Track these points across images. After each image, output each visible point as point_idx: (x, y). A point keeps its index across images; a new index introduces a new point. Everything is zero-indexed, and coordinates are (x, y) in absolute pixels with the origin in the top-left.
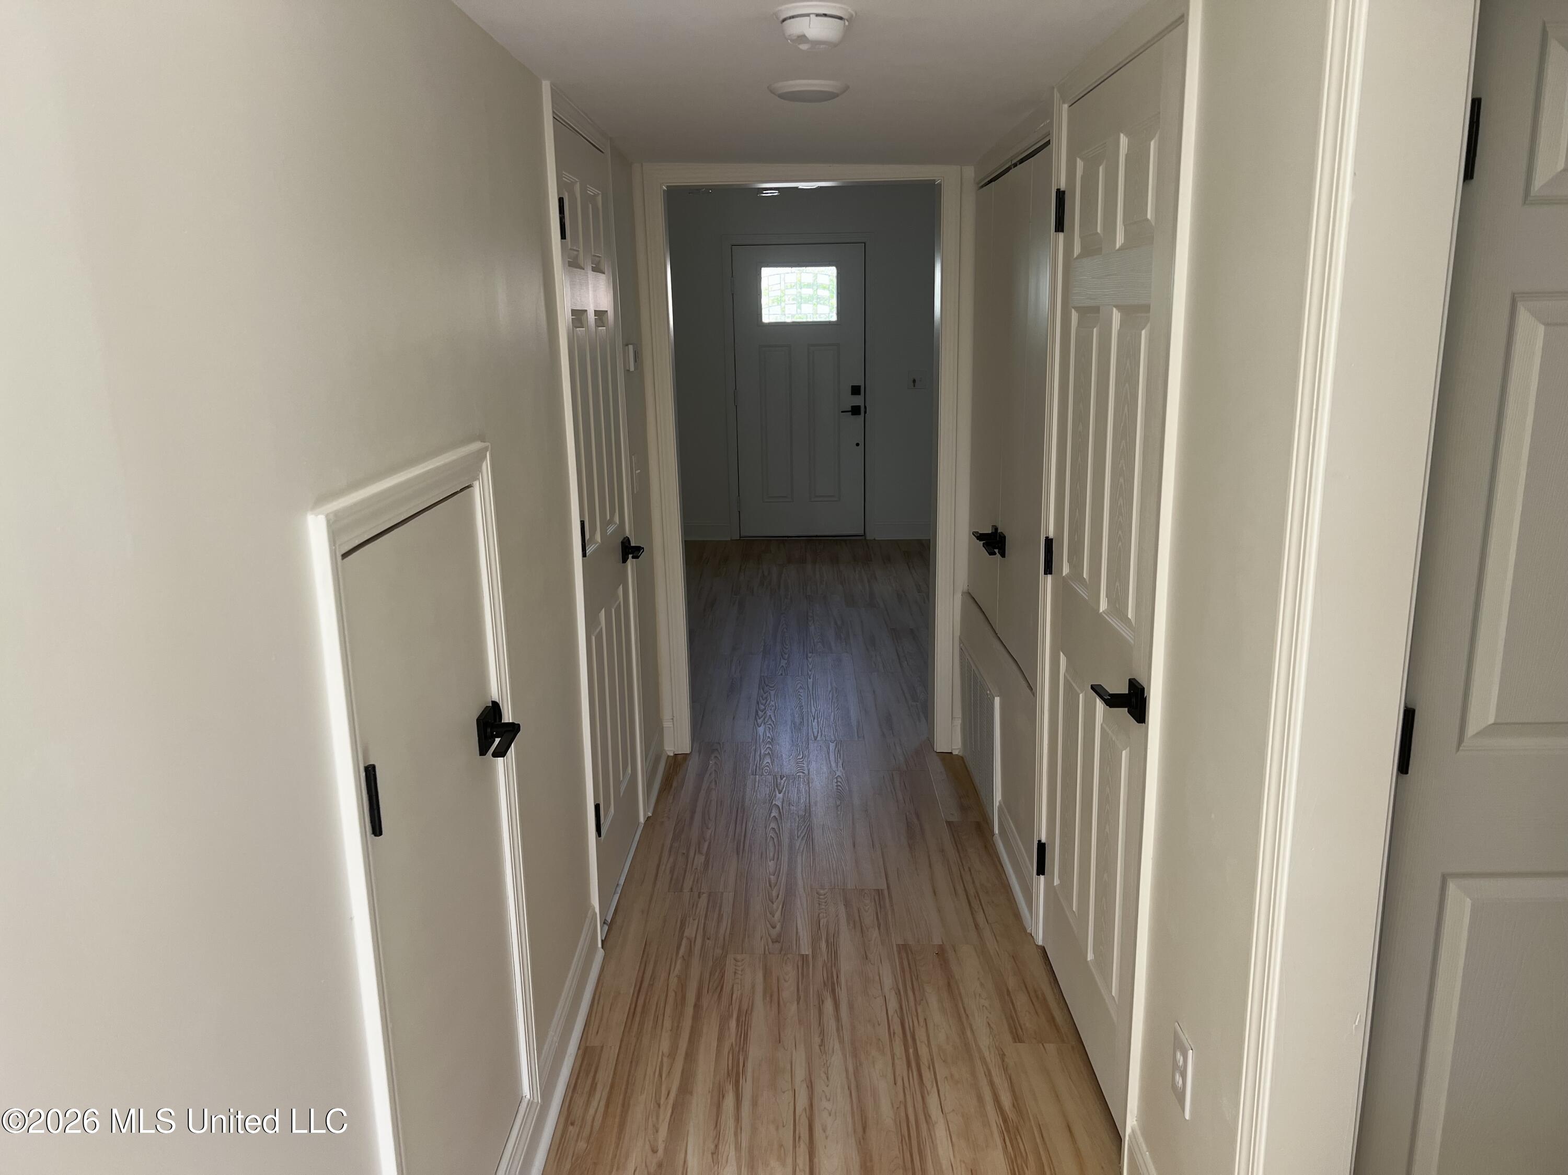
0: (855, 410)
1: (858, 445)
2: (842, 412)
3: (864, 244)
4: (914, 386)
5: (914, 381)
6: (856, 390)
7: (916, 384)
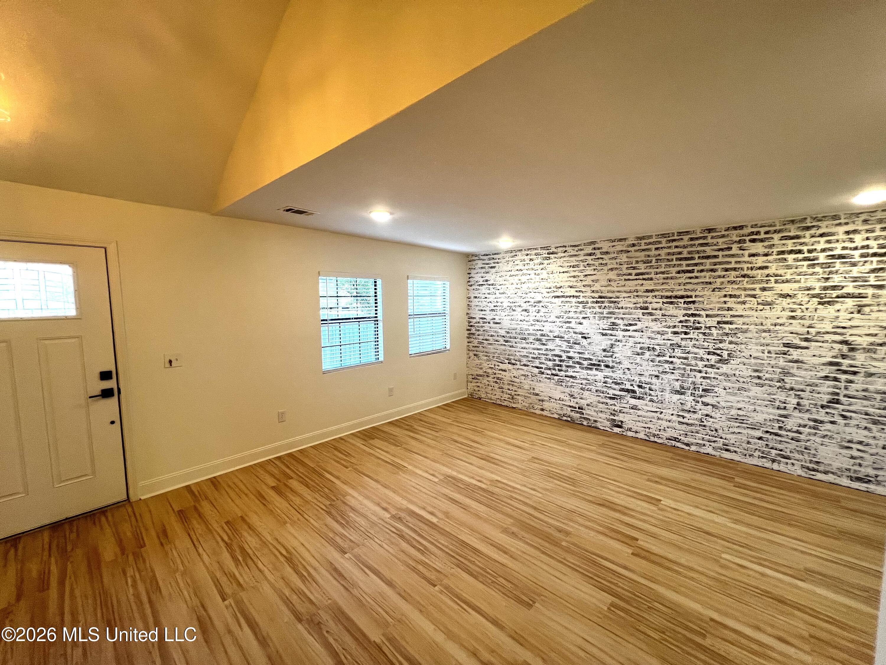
0: (107, 394)
1: (113, 422)
2: (90, 397)
3: (103, 250)
4: (171, 365)
5: (170, 362)
6: (105, 376)
7: (173, 364)
